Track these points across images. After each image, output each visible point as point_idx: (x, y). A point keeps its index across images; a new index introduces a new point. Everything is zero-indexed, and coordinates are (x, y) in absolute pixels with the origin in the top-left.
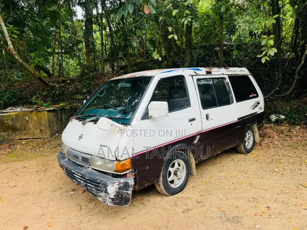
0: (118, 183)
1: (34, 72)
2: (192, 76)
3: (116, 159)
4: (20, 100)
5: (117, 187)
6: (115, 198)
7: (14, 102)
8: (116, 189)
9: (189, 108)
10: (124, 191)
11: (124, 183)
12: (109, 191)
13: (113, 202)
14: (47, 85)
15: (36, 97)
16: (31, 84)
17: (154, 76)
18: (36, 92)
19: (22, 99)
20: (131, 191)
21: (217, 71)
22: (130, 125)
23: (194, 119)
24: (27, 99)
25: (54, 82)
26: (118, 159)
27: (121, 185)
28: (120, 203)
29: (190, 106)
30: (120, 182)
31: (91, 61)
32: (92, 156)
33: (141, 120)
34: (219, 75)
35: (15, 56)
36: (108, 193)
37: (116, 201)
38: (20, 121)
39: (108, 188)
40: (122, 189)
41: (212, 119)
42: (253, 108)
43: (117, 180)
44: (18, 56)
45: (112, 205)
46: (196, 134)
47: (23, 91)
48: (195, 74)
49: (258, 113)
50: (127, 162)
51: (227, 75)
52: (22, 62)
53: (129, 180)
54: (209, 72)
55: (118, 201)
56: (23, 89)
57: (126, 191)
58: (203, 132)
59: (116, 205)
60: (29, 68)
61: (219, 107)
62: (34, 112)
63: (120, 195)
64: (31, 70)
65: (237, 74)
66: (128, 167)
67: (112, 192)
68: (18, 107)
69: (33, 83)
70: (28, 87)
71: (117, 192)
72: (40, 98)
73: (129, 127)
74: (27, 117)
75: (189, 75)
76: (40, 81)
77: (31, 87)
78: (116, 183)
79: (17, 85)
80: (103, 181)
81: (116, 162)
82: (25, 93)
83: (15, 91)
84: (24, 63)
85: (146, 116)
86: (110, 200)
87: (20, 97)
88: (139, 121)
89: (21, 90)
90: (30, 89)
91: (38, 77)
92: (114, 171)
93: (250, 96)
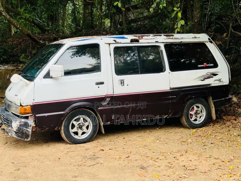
0: (19, 121)
1: (21, 28)
2: (109, 44)
3: (21, 104)
4: (11, 58)
5: (19, 124)
6: (17, 131)
7: (4, 59)
8: (18, 125)
9: (99, 73)
10: (24, 128)
11: (24, 122)
12: (13, 126)
13: (16, 135)
14: (38, 42)
15: (25, 55)
16: (23, 40)
17: (65, 44)
18: (26, 50)
19: (13, 56)
20: (30, 129)
21: (152, 39)
22: (33, 81)
23: (102, 83)
24: (17, 57)
25: (46, 39)
26: (22, 105)
27: (22, 123)
28: (22, 136)
29: (100, 71)
30: (21, 121)
31: (87, 15)
32: (12, 103)
33: (43, 78)
34: (148, 43)
35: (2, 12)
36: (12, 128)
37: (18, 134)
38: (2, 79)
39: (13, 124)
40: (23, 126)
41: (128, 85)
42: (203, 79)
43: (19, 119)
44: (5, 13)
45: (16, 137)
46: (104, 96)
47: (15, 48)
48: (114, 42)
49: (212, 85)
50: (27, 108)
51: (163, 43)
52: (9, 18)
53: (29, 121)
54: (137, 40)
55: (20, 135)
56: (15, 45)
57: (26, 129)
58: (114, 95)
59: (19, 137)
60: (16, 24)
61: (141, 75)
62: (15, 71)
63: (21, 130)
64: (18, 26)
65: (181, 42)
66: (28, 112)
67: (15, 127)
68: (6, 65)
69: (25, 40)
70: (20, 43)
71: (19, 128)
72: (30, 57)
73: (32, 82)
74: (8, 75)
75: (105, 43)
76: (30, 38)
77: (23, 43)
78: (18, 121)
79: (10, 41)
80: (11, 119)
81: (21, 107)
82: (16, 50)
83: (6, 48)
84: (11, 19)
85: (48, 76)
86: (14, 133)
87: (11, 54)
88: (41, 79)
89: (13, 47)
90: (21, 46)
91: (26, 33)
92: (19, 114)
93: (199, 66)
